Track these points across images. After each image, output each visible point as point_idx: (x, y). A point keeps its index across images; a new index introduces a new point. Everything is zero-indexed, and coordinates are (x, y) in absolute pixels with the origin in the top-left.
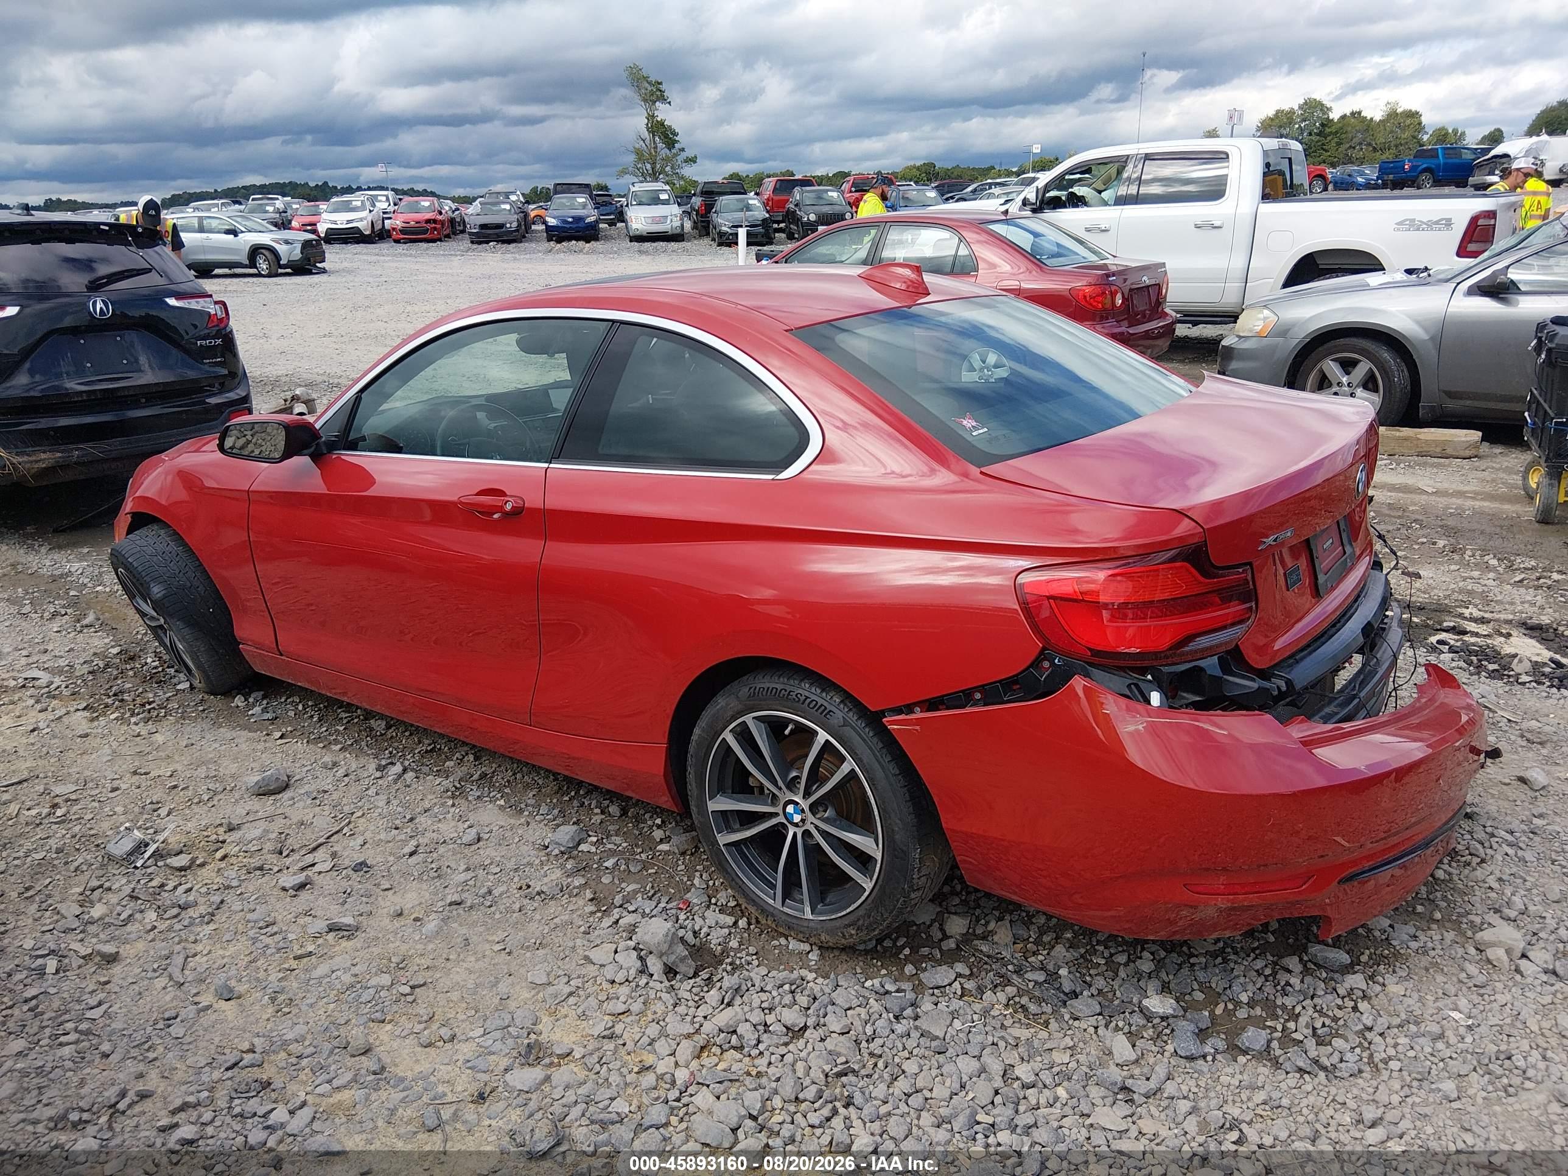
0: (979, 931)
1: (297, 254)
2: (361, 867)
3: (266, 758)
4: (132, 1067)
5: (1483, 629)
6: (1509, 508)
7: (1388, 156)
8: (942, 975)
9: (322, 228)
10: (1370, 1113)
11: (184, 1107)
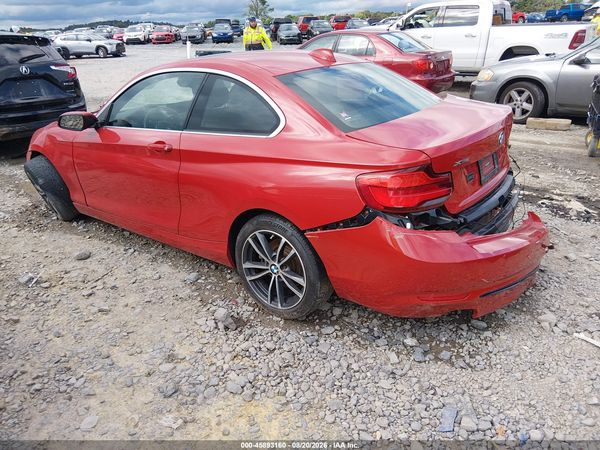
0: (346, 313)
1: (114, 49)
2: (114, 287)
3: (83, 246)
4: (20, 362)
5: (560, 198)
6: (578, 151)
7: (551, 8)
8: (329, 330)
9: (125, 39)
10: (486, 385)
11: (37, 377)
